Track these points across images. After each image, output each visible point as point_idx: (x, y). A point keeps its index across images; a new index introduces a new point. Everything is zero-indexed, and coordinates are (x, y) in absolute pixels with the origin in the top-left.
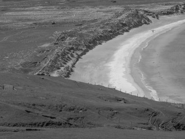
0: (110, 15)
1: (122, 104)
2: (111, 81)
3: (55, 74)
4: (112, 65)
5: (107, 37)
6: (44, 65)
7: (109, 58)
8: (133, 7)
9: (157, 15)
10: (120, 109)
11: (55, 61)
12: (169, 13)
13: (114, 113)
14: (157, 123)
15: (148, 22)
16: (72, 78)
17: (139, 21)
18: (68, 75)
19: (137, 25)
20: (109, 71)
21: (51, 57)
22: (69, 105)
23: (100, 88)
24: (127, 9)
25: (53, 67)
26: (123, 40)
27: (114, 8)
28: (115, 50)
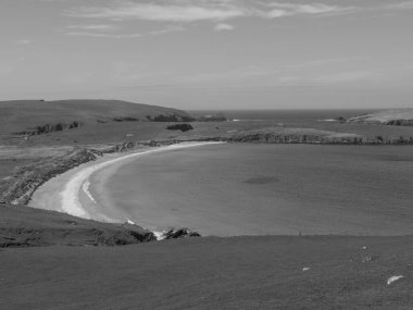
0: (63, 153)
1: (72, 226)
2: (63, 207)
3: (15, 202)
4: (64, 194)
5: (60, 171)
6: (5, 194)
7: (62, 188)
8: (82, 147)
9: (101, 153)
10: (71, 230)
11: (15, 191)
12: (111, 152)
13: (66, 233)
14: (102, 240)
15: (94, 158)
16: (30, 205)
17: (87, 158)
18: (27, 203)
19: (84, 162)
20: (61, 199)
21: (13, 188)
22: (28, 228)
23: (54, 213)
24: (77, 148)
25: (13, 197)
26: (74, 174)
27: (66, 147)
28: (67, 181)
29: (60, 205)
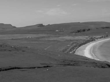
0: (85, 38)
1: (87, 61)
2: (85, 55)
3: (71, 53)
4: (85, 51)
5: (84, 44)
6: (68, 50)
7: (84, 49)
8: (91, 37)
9: (97, 39)
10: (87, 62)
11: (71, 49)
12: (100, 38)
13: (86, 63)
14: (97, 66)
15: (95, 40)
16: (75, 54)
17: (92, 40)
18: (74, 53)
19: (92, 41)
20: (84, 52)
21: (70, 48)
22: (74, 60)
23: (82, 56)
24: (89, 37)
25: (70, 51)
26: (88, 45)
27: (86, 37)
28: (86, 47)
29: (84, 54)
